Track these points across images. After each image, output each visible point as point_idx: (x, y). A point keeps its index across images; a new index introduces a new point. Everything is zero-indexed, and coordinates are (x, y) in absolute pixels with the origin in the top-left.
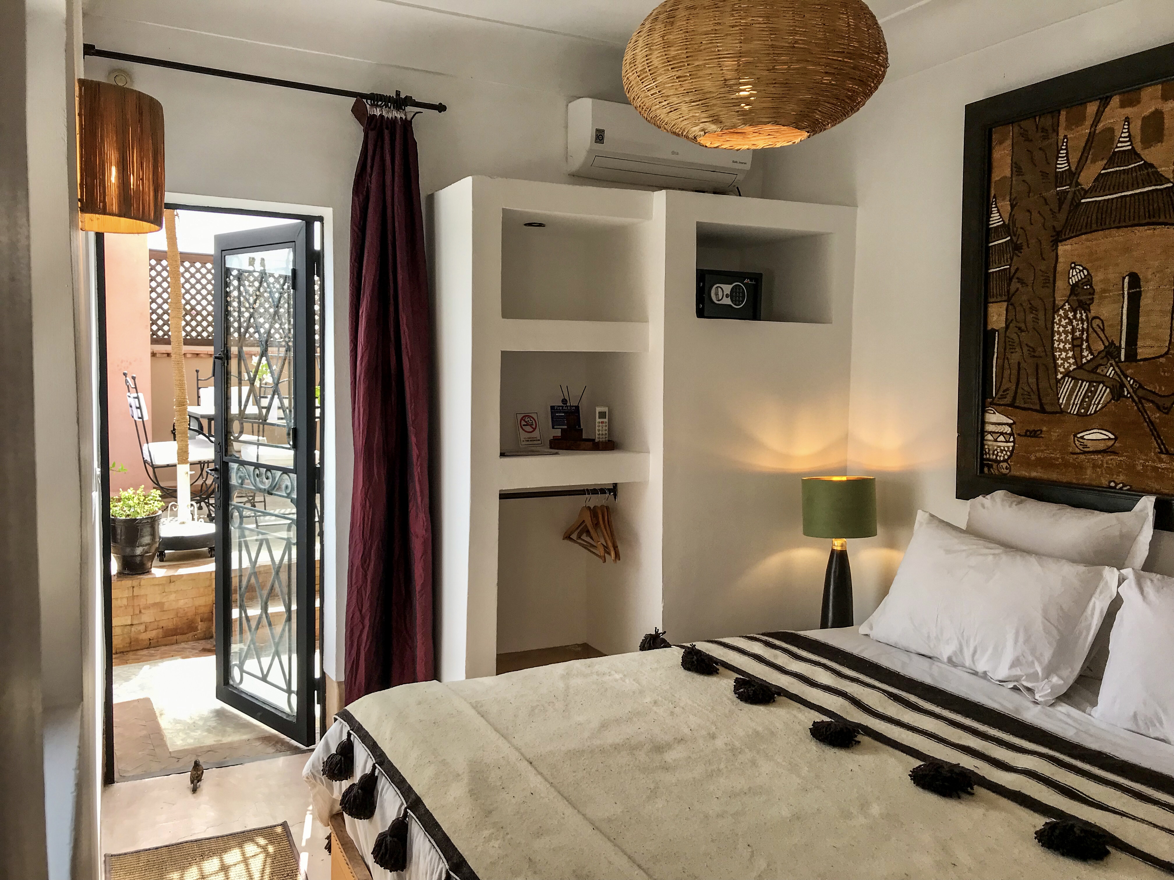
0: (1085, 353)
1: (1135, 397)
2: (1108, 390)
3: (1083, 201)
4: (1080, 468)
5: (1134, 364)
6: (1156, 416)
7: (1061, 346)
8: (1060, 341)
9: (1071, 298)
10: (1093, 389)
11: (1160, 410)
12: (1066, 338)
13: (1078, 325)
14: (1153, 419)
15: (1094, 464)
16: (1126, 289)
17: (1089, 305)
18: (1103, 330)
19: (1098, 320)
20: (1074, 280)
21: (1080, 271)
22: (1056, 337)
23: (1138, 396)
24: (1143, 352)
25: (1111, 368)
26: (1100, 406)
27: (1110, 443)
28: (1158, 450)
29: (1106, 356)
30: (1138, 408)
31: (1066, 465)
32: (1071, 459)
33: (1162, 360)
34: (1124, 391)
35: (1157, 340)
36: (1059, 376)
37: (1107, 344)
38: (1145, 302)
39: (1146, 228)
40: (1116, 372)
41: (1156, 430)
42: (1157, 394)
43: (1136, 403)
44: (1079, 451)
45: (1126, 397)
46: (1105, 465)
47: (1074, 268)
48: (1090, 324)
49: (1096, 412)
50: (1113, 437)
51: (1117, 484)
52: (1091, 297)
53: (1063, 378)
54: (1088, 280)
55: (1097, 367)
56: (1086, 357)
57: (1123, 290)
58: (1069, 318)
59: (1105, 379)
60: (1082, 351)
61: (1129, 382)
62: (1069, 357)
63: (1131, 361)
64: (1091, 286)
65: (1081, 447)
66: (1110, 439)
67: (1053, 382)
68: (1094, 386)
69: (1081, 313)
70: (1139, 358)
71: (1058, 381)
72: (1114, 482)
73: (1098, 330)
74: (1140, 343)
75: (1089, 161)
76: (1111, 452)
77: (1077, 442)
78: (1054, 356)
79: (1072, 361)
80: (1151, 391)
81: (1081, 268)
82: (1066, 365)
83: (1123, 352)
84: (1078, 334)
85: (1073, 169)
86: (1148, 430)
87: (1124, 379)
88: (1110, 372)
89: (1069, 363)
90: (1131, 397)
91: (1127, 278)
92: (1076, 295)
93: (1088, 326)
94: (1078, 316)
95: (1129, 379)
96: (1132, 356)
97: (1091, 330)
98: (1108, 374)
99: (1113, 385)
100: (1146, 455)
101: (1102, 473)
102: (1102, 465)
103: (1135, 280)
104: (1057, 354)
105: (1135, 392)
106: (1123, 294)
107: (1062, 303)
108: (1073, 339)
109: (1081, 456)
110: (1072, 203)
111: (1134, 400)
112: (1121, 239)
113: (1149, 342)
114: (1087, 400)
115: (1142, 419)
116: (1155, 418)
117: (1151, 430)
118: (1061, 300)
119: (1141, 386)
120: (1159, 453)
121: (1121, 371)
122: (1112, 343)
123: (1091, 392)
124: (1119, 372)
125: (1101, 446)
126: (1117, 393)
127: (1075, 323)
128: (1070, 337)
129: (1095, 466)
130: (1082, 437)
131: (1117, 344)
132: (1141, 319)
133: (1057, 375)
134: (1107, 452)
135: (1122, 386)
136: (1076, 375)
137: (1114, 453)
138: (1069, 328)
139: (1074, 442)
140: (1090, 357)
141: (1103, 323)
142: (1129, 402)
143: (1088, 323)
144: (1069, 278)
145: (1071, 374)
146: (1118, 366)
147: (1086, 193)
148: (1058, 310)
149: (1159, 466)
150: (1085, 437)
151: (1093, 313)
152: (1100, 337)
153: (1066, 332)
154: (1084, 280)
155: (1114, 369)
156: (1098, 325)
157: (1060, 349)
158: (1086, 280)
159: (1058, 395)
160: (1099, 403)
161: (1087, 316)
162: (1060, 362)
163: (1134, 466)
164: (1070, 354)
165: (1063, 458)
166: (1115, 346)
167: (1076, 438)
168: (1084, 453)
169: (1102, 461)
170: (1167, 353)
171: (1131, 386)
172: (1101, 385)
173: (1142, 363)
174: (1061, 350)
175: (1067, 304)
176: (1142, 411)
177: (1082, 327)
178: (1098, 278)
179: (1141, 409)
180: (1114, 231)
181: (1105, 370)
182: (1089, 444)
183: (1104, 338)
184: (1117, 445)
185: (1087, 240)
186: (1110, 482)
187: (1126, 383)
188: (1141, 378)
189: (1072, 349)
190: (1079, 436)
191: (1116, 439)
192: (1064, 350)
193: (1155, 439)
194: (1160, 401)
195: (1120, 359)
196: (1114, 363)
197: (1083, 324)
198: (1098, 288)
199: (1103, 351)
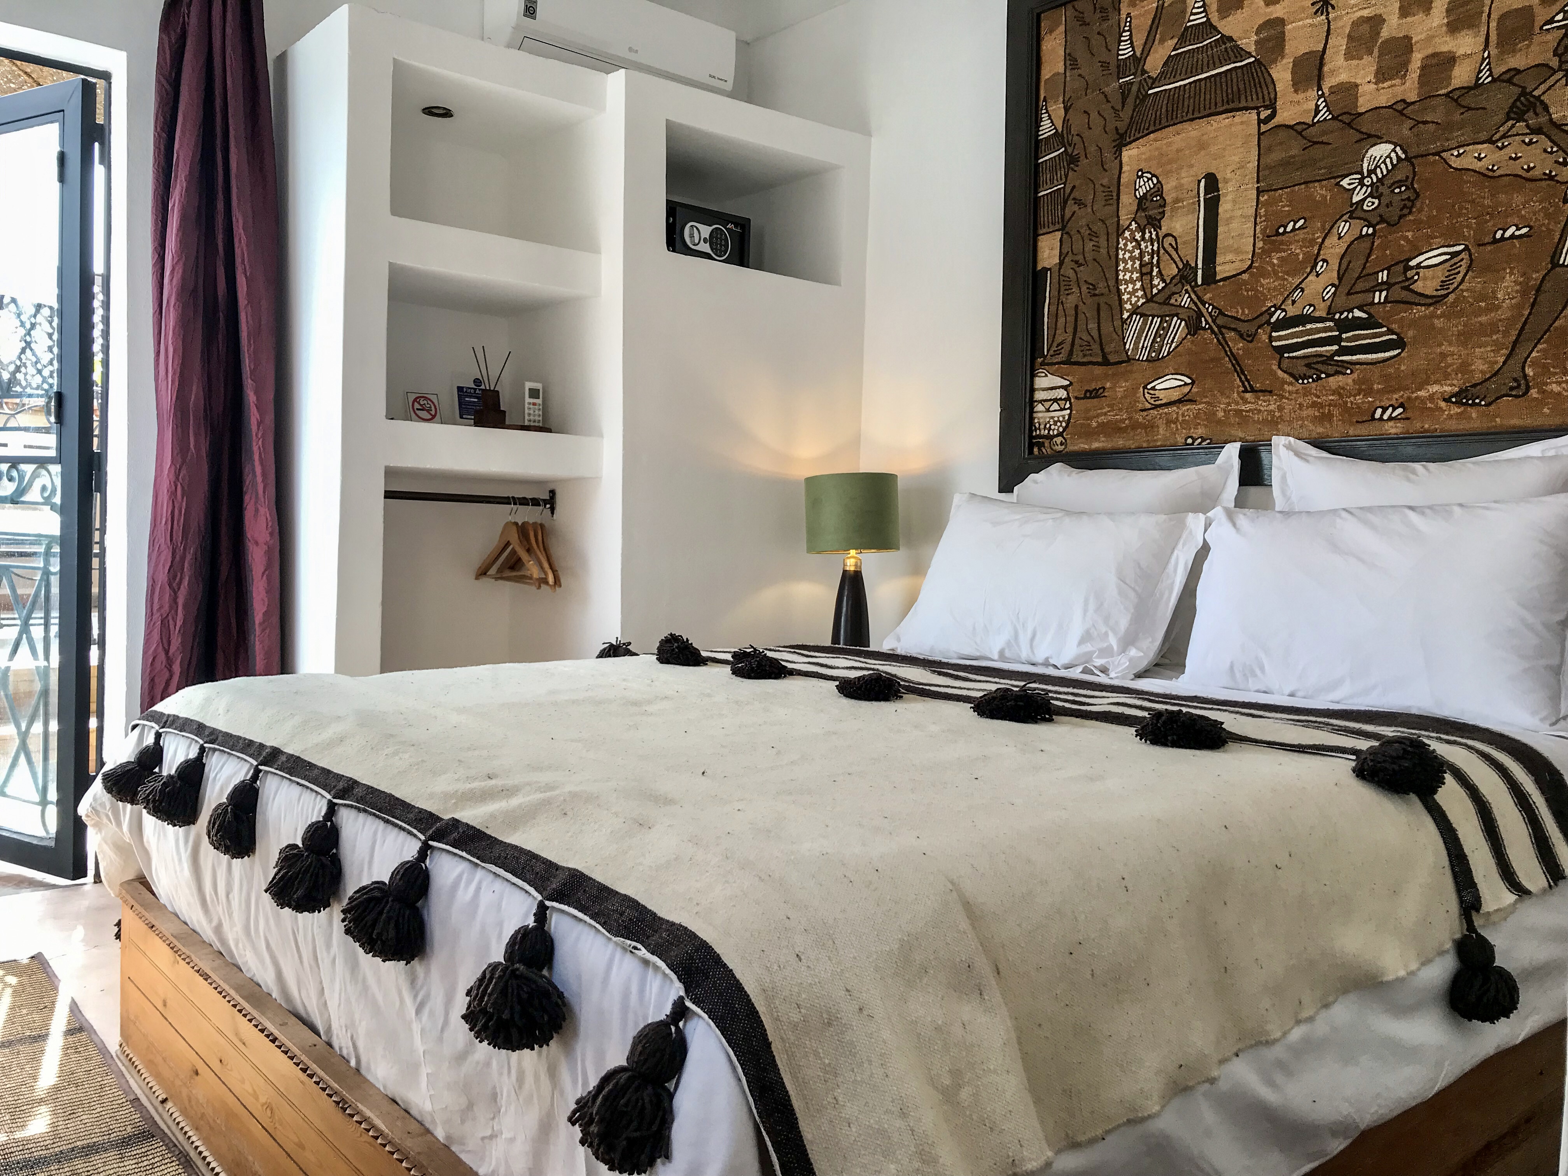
0: (1156, 282)
1: (1214, 327)
2: (1183, 323)
3: (1150, 92)
4: (1150, 427)
5: (1213, 286)
6: (1238, 346)
7: (1127, 277)
8: (1125, 270)
9: (1139, 214)
10: (1165, 325)
11: (1245, 339)
12: (1132, 266)
13: (1146, 247)
14: (1235, 351)
15: (1167, 419)
16: (1202, 195)
17: (1159, 221)
18: (1176, 250)
19: (1170, 238)
20: (1142, 191)
21: (1149, 179)
22: (1121, 267)
23: (1218, 326)
24: (1223, 270)
25: (1187, 295)
26: (1174, 345)
27: (1186, 389)
28: (1242, 389)
29: (1180, 282)
30: (1218, 339)
31: (1135, 426)
32: (1139, 417)
33: (1245, 276)
34: (1201, 322)
35: (1238, 251)
36: (1126, 315)
37: (1181, 266)
38: (1224, 208)
39: (1224, 116)
40: (1192, 300)
41: (1239, 365)
42: (1239, 320)
43: (1216, 335)
44: (1149, 406)
45: (1204, 329)
46: (1180, 419)
47: (1142, 176)
48: (1161, 245)
49: (1169, 353)
50: (1189, 381)
51: (1194, 440)
52: (1161, 210)
53: (1130, 316)
54: (1158, 190)
55: (1170, 297)
56: (1156, 286)
57: (1199, 197)
58: (1136, 240)
59: (1180, 311)
60: (1152, 280)
61: (1207, 309)
62: (1137, 290)
63: (1208, 284)
64: (1161, 197)
65: (1152, 401)
66: (1186, 384)
67: (1118, 323)
68: (1166, 321)
69: (1150, 232)
70: (1218, 278)
71: (1124, 322)
72: (1191, 437)
73: (1170, 250)
74: (1219, 260)
75: (1156, 42)
76: (1186, 401)
77: (1147, 395)
78: (1118, 290)
79: (1140, 293)
80: (1232, 317)
81: (1149, 176)
82: (1134, 300)
83: (1200, 272)
84: (1147, 258)
85: (1138, 54)
86: (1230, 366)
87: (1201, 306)
88: (1185, 301)
89: (1137, 297)
90: (1210, 328)
91: (1203, 180)
92: (1144, 210)
93: (1158, 248)
94: (1147, 236)
95: (1207, 306)
96: (1210, 277)
97: (1162, 251)
98: (1183, 304)
99: (1189, 317)
100: (1228, 397)
101: (1177, 429)
102: (1177, 418)
103: (1212, 182)
104: (1122, 287)
105: (1214, 321)
106: (1199, 201)
107: (1128, 223)
108: (1141, 266)
109: (1152, 411)
110: (1137, 97)
111: (1213, 332)
112: (1194, 134)
113: (1230, 257)
114: (1158, 340)
115: (1223, 354)
116: (1238, 349)
117: (1233, 365)
118: (1128, 219)
119: (1221, 313)
120: (1243, 392)
121: (1199, 298)
122: (1187, 265)
123: (1163, 329)
124: (1195, 299)
125: (1175, 395)
126: (1194, 327)
127: (1143, 245)
128: (1138, 263)
129: (1169, 422)
130: (1153, 388)
131: (1193, 265)
132: (1220, 230)
133: (1122, 314)
134: (1183, 402)
135: (1200, 314)
136: (1143, 310)
137: (1191, 401)
138: (1137, 252)
139: (1144, 394)
140: (1162, 285)
141: (1176, 240)
142: (1208, 335)
143: (1158, 243)
144: (1136, 190)
145: (1138, 311)
146: (1195, 292)
147: (1155, 82)
148: (1124, 232)
149: (1243, 408)
150: (1157, 387)
151: (1164, 230)
152: (1172, 259)
153: (1132, 258)
154: (1153, 191)
155: (1190, 297)
156: (1171, 244)
157: (1126, 280)
158: (1156, 189)
159: (1124, 338)
160: (1172, 341)
161: (1157, 235)
162: (1125, 297)
163: (1214, 414)
164: (1138, 285)
165: (1130, 418)
166: (1191, 268)
167: (1146, 391)
168: (1156, 407)
169: (1178, 413)
170: (1250, 267)
171: (1210, 314)
172: (1175, 319)
173: (1221, 283)
174: (1127, 283)
175: (1133, 223)
176: (1223, 344)
177: (1152, 249)
178: (1168, 186)
179: (1222, 341)
180: (1186, 125)
181: (1179, 300)
182: (1161, 395)
183: (1177, 260)
184: (1195, 390)
185: (1156, 140)
186: (1186, 440)
187: (1204, 311)
188: (1221, 304)
189: (1141, 279)
190: (1149, 387)
191: (1193, 383)
192: (1132, 281)
193: (1238, 376)
194: (1243, 327)
195: (1196, 283)
196: (1189, 289)
197: (1153, 246)
198: (1169, 199)
199: (1177, 275)
